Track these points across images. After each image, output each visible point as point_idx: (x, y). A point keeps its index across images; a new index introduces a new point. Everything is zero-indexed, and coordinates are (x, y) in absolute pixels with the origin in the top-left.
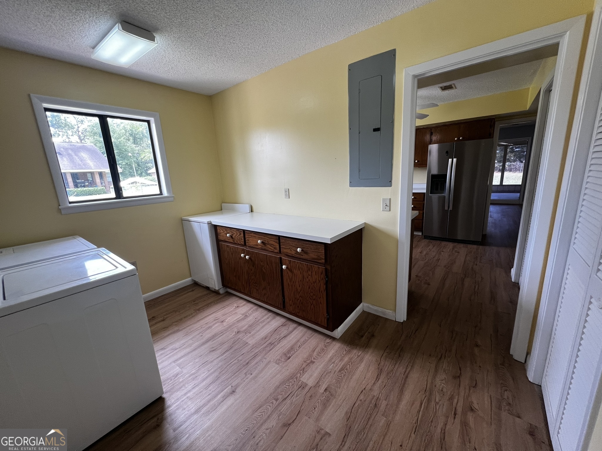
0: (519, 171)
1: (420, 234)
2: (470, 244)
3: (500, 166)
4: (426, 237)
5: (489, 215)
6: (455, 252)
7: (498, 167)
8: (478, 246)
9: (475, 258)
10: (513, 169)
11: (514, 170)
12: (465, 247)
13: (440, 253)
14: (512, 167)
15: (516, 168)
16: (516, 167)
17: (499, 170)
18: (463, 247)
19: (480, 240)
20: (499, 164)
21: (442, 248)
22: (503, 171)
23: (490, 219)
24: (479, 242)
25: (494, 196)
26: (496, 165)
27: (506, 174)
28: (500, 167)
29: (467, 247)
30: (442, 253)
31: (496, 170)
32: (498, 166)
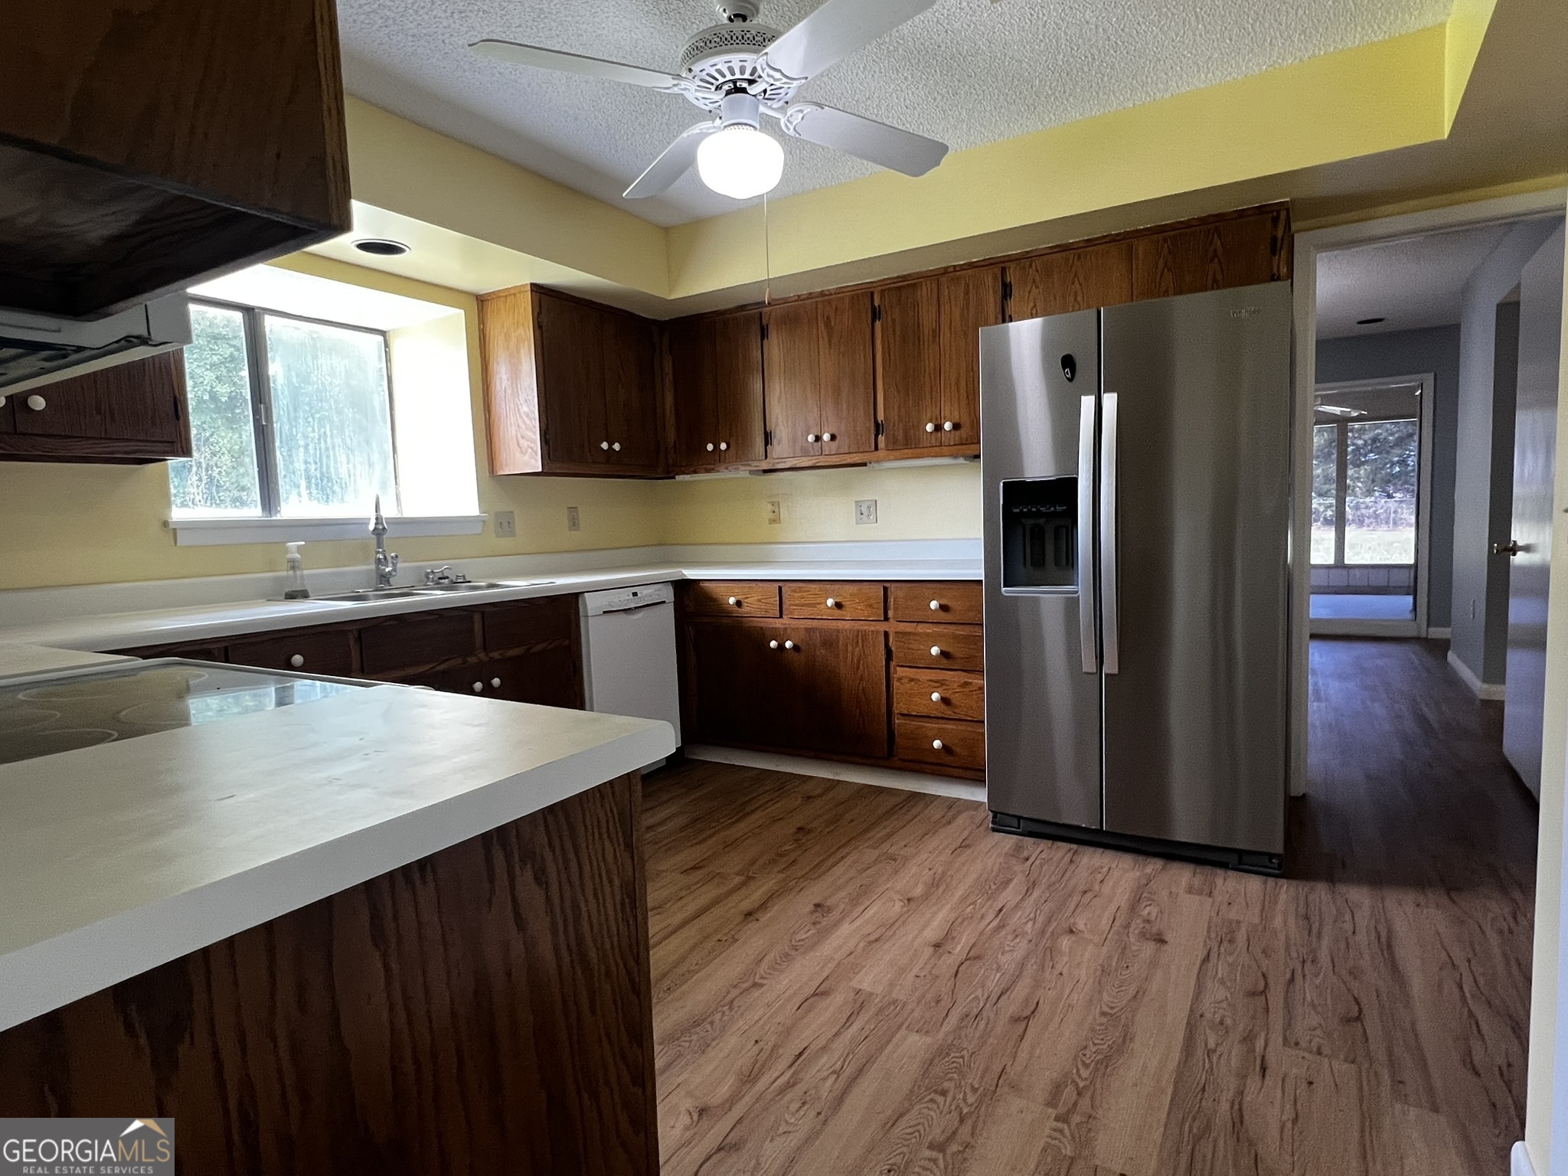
0: (1387, 523)
1: (980, 795)
2: (1224, 866)
3: (1328, 507)
4: (1002, 821)
5: (1310, 688)
6: (1143, 935)
7: (1319, 512)
8: (1271, 881)
9: (1253, 994)
10: (1369, 518)
11: (1371, 523)
12: (1200, 892)
13: (1052, 951)
14: (1363, 511)
15: (1376, 516)
16: (1375, 512)
17: (1327, 522)
18: (1190, 890)
19: (1279, 848)
20: (1321, 501)
21: (1076, 899)
22: (1339, 522)
23: (1315, 704)
24: (1271, 856)
25: (1319, 608)
26: (1316, 503)
27: (1350, 532)
28: (1325, 511)
29: (1210, 894)
30: (1065, 943)
31: (1316, 521)
32: (1322, 509)
